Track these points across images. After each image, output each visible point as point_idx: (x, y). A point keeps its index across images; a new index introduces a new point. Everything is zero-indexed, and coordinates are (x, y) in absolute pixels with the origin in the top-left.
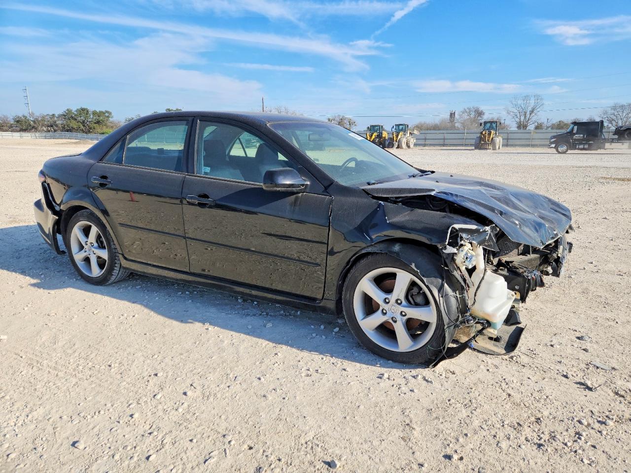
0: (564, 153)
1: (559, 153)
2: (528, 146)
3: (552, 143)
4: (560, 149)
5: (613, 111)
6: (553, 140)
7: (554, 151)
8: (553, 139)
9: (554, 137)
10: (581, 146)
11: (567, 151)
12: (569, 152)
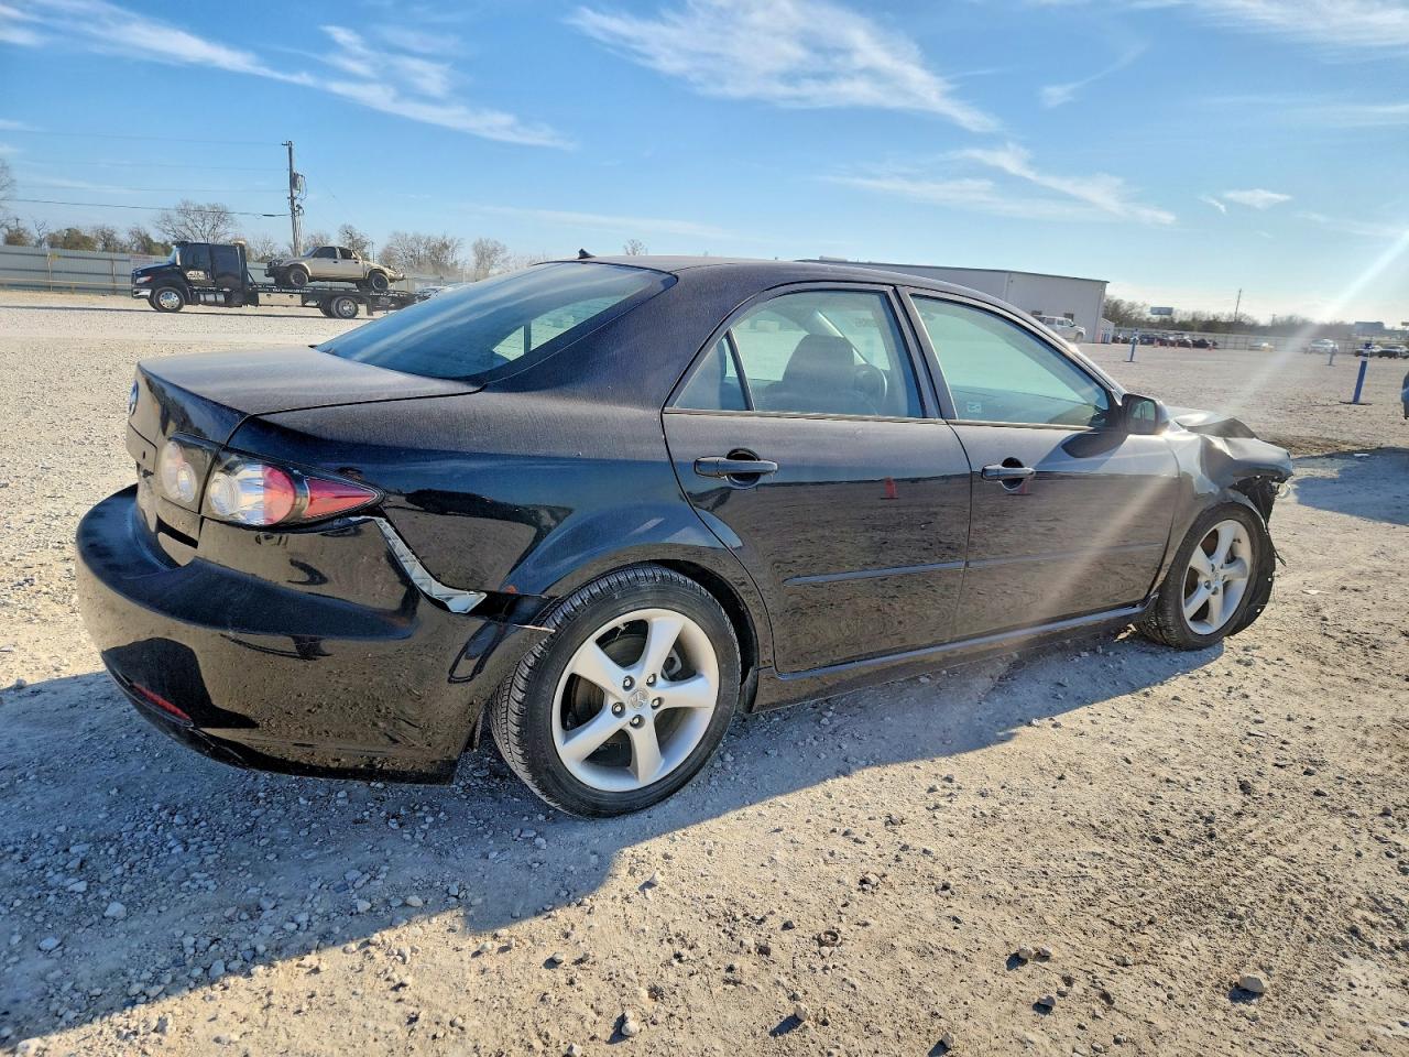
0: (176, 310)
1: (160, 309)
2: (48, 288)
3: (143, 286)
4: (165, 302)
5: (181, 219)
6: (143, 279)
7: (145, 304)
8: (140, 276)
9: (145, 272)
10: (210, 298)
11: (180, 306)
12: (186, 308)
